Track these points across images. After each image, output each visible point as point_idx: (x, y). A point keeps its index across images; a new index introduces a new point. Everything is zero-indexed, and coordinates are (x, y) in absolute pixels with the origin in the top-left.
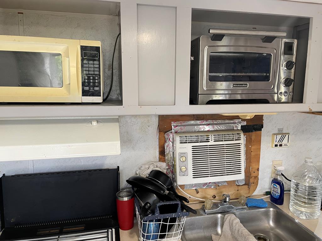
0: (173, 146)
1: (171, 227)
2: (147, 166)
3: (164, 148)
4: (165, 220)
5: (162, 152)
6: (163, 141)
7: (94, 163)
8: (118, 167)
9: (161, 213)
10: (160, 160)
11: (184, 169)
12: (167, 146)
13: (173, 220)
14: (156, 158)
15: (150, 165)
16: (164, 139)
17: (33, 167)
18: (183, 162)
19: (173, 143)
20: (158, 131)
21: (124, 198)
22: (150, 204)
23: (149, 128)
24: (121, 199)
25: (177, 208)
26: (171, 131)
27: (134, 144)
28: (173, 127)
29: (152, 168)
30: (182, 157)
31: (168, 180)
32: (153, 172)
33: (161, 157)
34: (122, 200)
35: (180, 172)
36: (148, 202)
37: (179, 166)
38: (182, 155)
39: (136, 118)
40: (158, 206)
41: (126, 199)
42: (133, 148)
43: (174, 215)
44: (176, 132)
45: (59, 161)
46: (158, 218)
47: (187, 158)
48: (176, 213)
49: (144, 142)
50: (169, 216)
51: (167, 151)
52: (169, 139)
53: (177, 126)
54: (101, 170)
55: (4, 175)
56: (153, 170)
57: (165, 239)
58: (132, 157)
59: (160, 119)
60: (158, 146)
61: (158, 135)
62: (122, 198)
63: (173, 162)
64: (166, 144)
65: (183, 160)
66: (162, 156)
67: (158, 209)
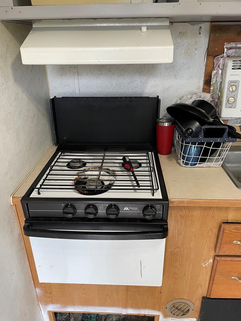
0: (222, 74)
1: (213, 151)
2: (189, 96)
3: (211, 77)
4: (209, 144)
5: (208, 82)
6: (211, 68)
7: (134, 90)
8: (158, 96)
9: (206, 136)
10: (204, 90)
11: (232, 100)
12: (215, 75)
13: (217, 145)
14: (199, 88)
15: (193, 95)
16: (212, 66)
17: (79, 91)
18: (233, 92)
19: (222, 70)
20: (206, 56)
21: (165, 123)
22: (192, 129)
23: (196, 52)
24: (161, 124)
25: (224, 133)
26: (223, 55)
27: (177, 71)
28: (225, 50)
29: (195, 98)
30: (232, 87)
31: (212, 110)
32: (195, 102)
33: (205, 87)
34: (163, 126)
35: (226, 104)
36: (190, 128)
37: (227, 97)
38: (233, 84)
39: (182, 39)
40: (203, 129)
41: (166, 125)
42: (175, 76)
43: (219, 140)
44: (228, 56)
45: (101, 87)
46: (202, 141)
47: (238, 87)
48: (221, 139)
49: (188, 68)
50: (213, 140)
51: (213, 81)
52: (219, 66)
53: (231, 49)
54: (141, 98)
55: (55, 96)
56: (196, 100)
57: (206, 163)
58: (173, 86)
59: (211, 38)
60: (204, 75)
61: (205, 61)
62: (163, 123)
63: (218, 94)
64: (214, 72)
65: (233, 90)
66: (207, 86)
67: (203, 132)
